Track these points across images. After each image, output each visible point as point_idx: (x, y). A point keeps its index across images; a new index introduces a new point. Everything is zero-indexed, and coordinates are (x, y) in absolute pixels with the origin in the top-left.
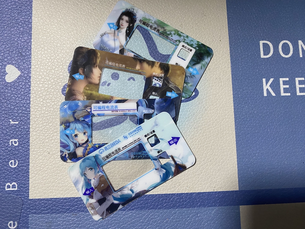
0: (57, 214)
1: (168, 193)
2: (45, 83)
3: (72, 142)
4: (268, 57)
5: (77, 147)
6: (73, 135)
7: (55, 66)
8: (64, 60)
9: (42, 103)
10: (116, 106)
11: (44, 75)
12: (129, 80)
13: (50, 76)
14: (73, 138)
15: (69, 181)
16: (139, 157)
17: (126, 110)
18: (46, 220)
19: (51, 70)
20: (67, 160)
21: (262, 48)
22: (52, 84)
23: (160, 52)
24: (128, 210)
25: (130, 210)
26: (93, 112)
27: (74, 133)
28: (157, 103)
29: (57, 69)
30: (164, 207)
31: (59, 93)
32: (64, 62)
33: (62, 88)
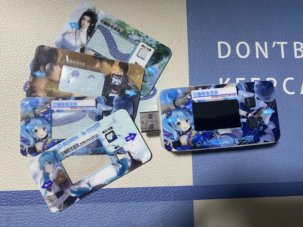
0: (16, 206)
1: (124, 187)
2: (8, 79)
3: (32, 137)
4: (225, 57)
5: (36, 142)
6: (33, 130)
7: (17, 64)
8: (27, 58)
9: (4, 99)
10: (75, 103)
11: (7, 72)
12: (89, 77)
13: (13, 73)
14: (32, 133)
15: (28, 174)
16: (97, 152)
17: (84, 107)
18: (6, 212)
19: (14, 67)
20: (27, 154)
21: (220, 49)
22: (14, 81)
23: (120, 51)
24: (85, 203)
25: (87, 202)
26: (53, 109)
27: (34, 128)
28: (116, 101)
29: (19, 67)
30: (121, 200)
31: (21, 90)
32: (26, 60)
33: (24, 85)
